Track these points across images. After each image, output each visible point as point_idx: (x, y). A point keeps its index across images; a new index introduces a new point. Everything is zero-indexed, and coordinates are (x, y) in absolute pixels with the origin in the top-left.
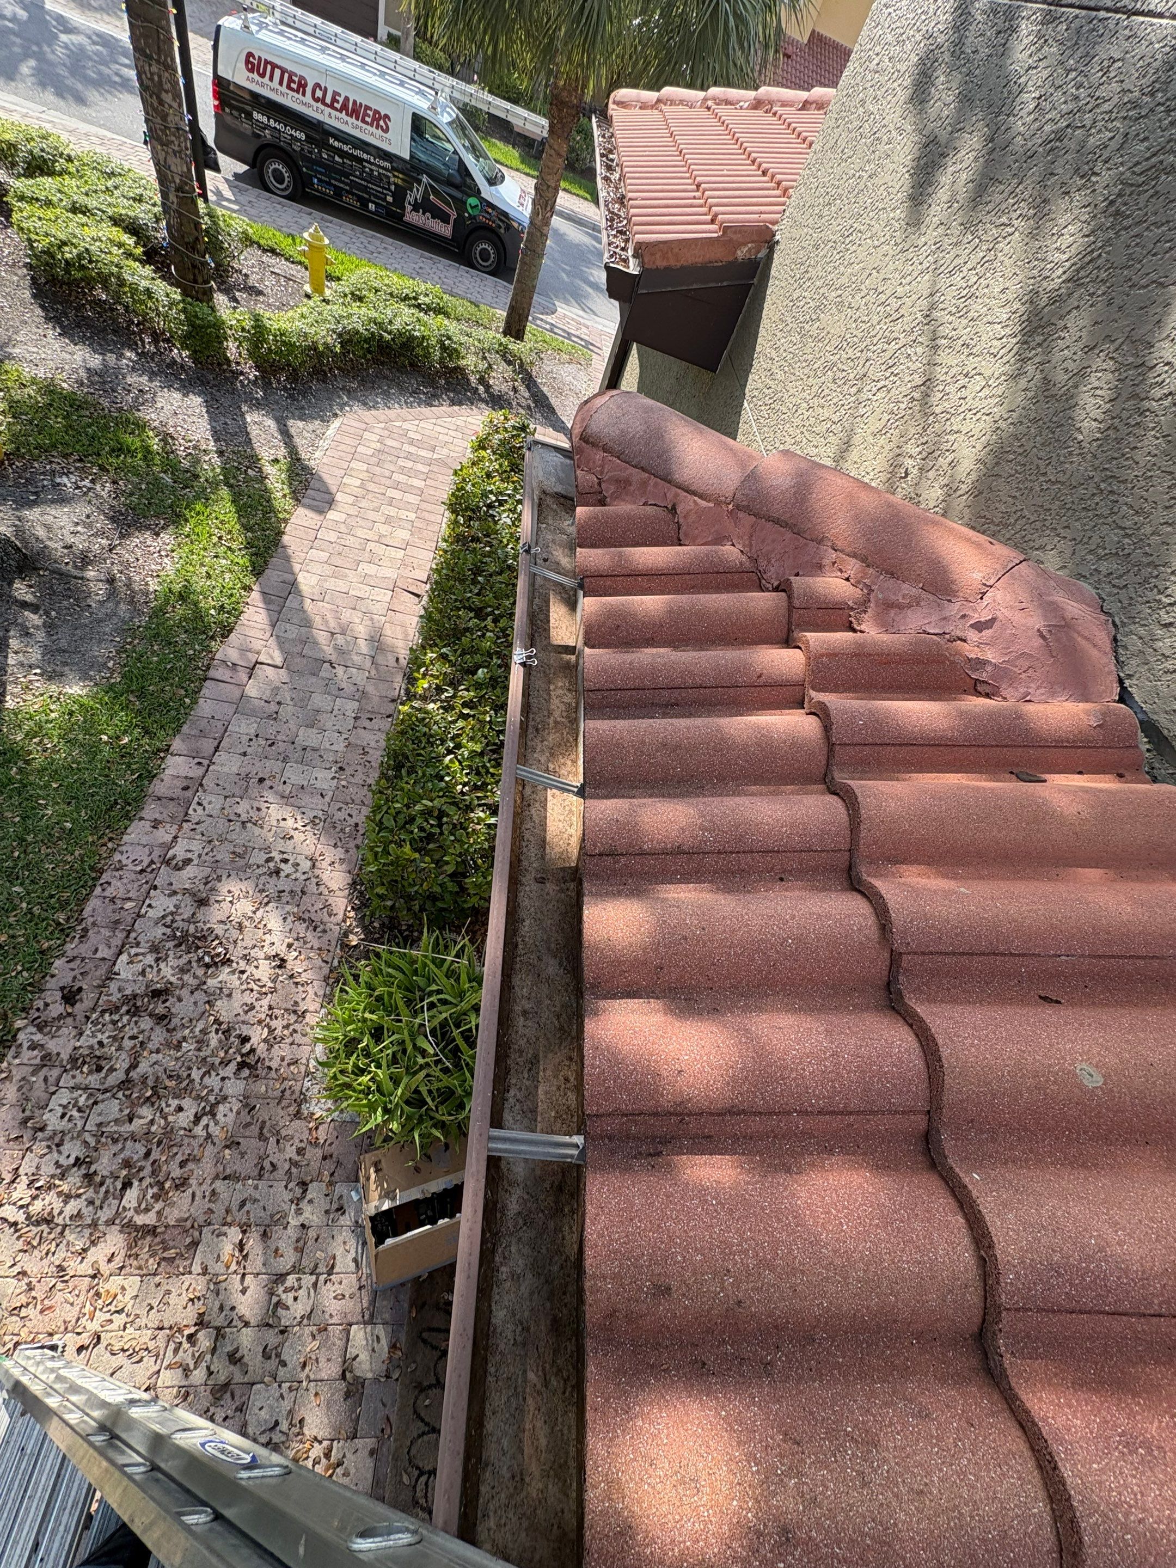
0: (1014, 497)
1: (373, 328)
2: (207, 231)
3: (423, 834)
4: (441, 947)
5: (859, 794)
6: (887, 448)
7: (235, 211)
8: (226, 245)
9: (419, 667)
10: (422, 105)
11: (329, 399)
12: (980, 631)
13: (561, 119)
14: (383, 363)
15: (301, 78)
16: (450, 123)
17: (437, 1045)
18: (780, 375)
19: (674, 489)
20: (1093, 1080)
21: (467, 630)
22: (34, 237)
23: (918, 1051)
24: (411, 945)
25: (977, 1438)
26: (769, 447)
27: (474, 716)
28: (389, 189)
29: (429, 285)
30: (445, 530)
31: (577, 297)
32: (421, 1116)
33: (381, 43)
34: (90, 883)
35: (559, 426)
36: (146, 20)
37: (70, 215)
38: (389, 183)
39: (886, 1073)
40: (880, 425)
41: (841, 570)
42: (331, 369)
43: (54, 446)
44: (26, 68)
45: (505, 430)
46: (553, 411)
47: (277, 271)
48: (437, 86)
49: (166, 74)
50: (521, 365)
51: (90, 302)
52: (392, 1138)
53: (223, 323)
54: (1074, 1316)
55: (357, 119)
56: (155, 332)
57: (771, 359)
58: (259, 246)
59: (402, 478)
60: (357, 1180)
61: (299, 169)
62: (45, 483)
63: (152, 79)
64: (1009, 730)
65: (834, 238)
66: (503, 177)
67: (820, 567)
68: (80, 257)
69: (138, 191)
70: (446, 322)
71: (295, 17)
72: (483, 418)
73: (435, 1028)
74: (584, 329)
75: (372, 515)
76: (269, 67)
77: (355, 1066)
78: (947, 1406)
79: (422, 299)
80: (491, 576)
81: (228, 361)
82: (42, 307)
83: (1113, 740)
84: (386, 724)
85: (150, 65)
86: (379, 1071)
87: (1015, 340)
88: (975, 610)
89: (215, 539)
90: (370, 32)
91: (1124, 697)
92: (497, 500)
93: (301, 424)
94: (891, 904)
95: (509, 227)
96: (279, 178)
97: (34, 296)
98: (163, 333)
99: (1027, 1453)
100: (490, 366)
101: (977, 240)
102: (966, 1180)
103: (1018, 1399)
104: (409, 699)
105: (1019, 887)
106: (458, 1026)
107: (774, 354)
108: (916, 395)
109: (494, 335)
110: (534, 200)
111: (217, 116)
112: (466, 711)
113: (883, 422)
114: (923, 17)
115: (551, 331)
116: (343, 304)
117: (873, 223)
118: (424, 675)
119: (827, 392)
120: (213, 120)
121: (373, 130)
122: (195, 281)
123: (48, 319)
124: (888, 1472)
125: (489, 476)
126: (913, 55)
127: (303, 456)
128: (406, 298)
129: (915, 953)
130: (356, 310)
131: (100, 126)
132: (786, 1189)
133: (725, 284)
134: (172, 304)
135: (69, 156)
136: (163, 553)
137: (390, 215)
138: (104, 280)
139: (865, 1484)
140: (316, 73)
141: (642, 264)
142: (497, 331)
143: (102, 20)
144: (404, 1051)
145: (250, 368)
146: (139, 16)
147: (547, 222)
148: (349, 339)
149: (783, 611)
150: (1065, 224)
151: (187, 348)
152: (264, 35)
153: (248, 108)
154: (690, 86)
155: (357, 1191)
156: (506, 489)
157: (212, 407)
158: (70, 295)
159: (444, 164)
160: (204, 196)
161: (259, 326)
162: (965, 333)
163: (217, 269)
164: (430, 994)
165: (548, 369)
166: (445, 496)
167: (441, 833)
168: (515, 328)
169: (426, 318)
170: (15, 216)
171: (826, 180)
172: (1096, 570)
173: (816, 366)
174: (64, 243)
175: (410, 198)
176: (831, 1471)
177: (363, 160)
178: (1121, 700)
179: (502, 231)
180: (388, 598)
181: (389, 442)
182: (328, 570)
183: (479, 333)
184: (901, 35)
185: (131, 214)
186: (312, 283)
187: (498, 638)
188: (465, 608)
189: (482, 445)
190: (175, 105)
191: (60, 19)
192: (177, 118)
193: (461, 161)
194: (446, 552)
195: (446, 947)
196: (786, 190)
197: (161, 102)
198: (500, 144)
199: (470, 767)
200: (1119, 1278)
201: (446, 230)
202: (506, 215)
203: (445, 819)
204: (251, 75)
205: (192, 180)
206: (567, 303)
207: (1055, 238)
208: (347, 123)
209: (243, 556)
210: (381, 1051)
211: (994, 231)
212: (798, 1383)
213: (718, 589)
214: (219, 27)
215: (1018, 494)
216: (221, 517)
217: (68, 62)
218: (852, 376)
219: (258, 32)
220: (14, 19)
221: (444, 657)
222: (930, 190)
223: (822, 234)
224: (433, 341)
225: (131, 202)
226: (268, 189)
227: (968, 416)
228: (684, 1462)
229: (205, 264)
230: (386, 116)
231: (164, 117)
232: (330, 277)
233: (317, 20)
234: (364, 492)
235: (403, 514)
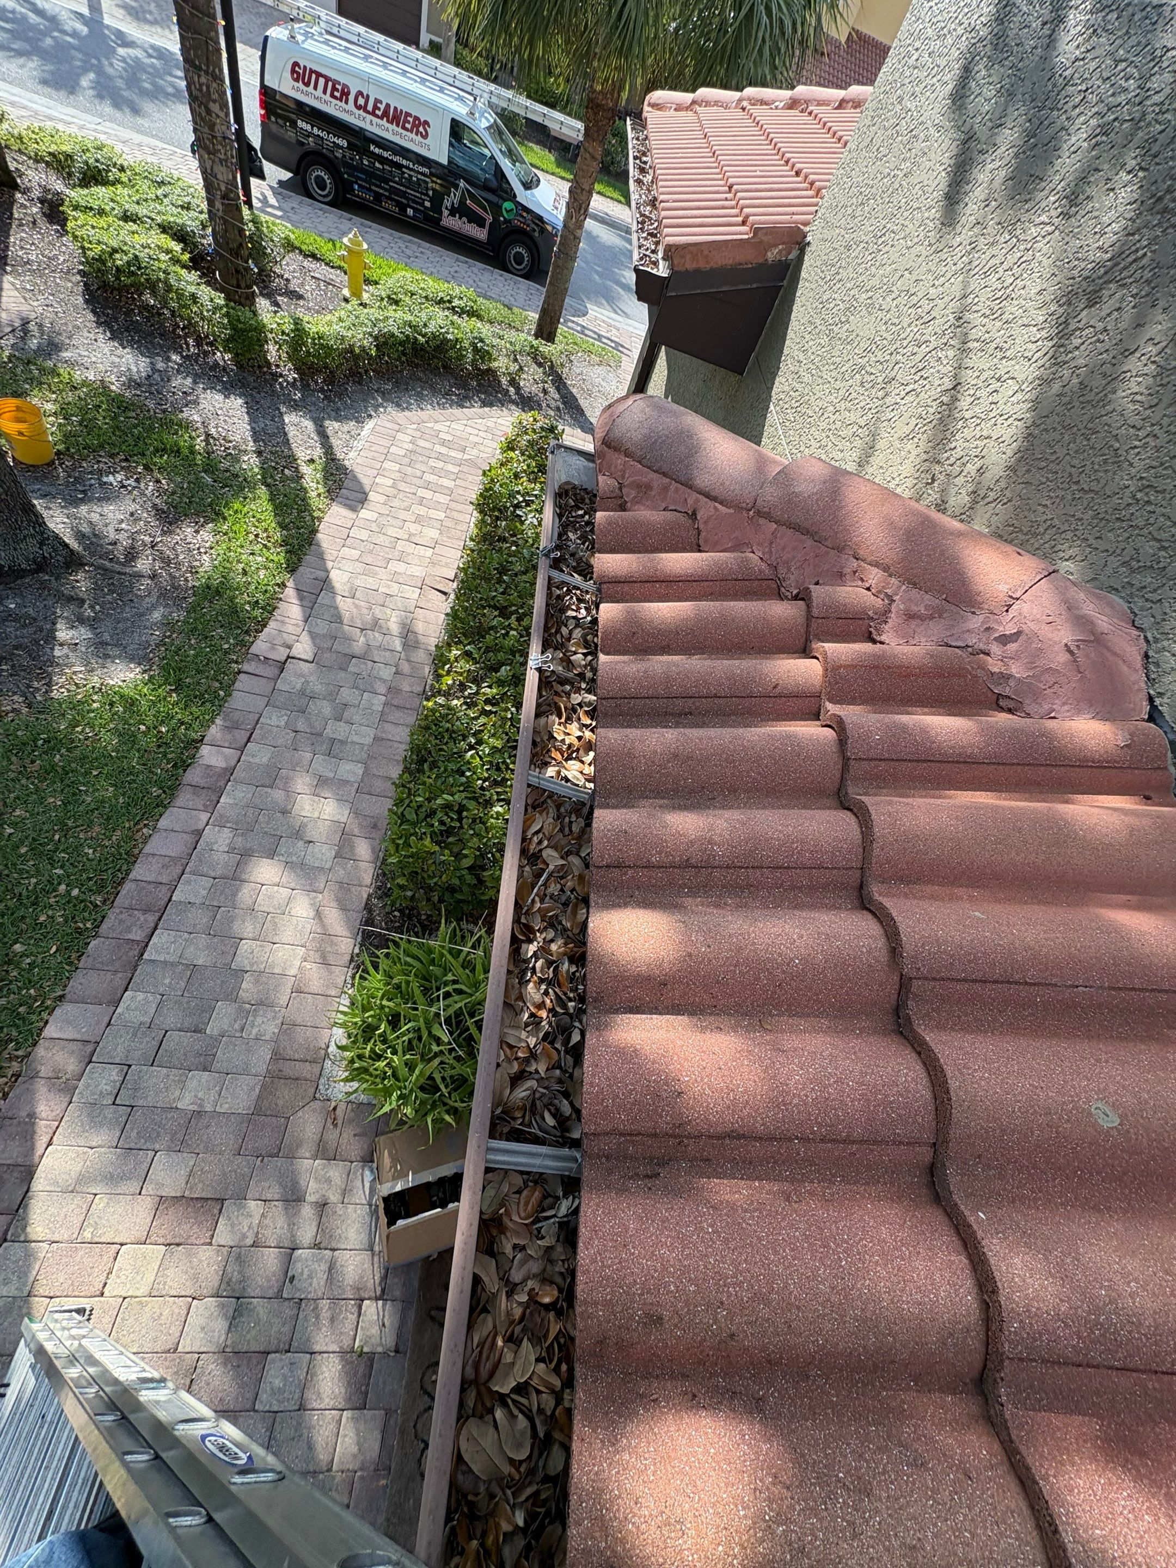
0: (1045, 506)
1: (408, 331)
2: (251, 237)
3: (443, 828)
4: (458, 938)
5: (873, 812)
6: (914, 453)
7: (278, 217)
8: (269, 251)
9: (445, 664)
10: (461, 110)
11: (364, 400)
12: (1005, 645)
13: (597, 122)
14: (417, 366)
15: (345, 86)
16: (488, 128)
17: (451, 1034)
18: (807, 378)
19: (695, 495)
20: (1109, 1121)
21: (492, 628)
22: (87, 245)
23: (925, 1081)
24: (430, 934)
25: (974, 1491)
26: (794, 451)
27: (495, 713)
28: (427, 195)
29: (463, 288)
30: (473, 530)
31: (610, 300)
32: (434, 1102)
33: (423, 51)
34: (125, 867)
35: (587, 428)
36: (195, 32)
37: (121, 223)
38: (427, 189)
39: (891, 1103)
40: (906, 430)
41: (862, 580)
42: (366, 371)
43: (102, 446)
44: (86, 81)
45: (534, 431)
46: (581, 412)
47: (317, 275)
48: (476, 92)
49: (214, 85)
50: (552, 367)
51: (139, 307)
52: (406, 1123)
53: (264, 326)
54: (1081, 1369)
55: (398, 125)
56: (199, 336)
57: (799, 362)
58: (301, 251)
59: (432, 478)
60: (372, 1161)
61: (340, 175)
62: (93, 482)
63: (201, 90)
64: (1031, 748)
65: (866, 239)
66: (539, 181)
67: (841, 575)
68: (129, 263)
69: (186, 199)
70: (479, 325)
71: (339, 26)
72: (512, 419)
73: (450, 1016)
74: (614, 331)
75: (403, 515)
76: (314, 76)
77: (373, 1051)
78: (944, 1455)
79: (456, 302)
80: (516, 575)
81: (268, 364)
82: (94, 312)
83: (1140, 761)
84: (411, 719)
85: (199, 76)
86: (395, 1058)
87: (1050, 344)
88: (1000, 623)
89: (251, 537)
90: (411, 39)
91: (1154, 716)
92: (525, 501)
93: (336, 425)
94: (902, 928)
95: (543, 230)
96: (321, 184)
97: (87, 302)
98: (207, 337)
99: (1026, 1511)
100: (521, 368)
101: (1015, 240)
102: (972, 1219)
103: (1020, 1453)
104: (433, 696)
105: (1038, 912)
106: (472, 1015)
107: (802, 357)
108: (945, 399)
109: (525, 337)
110: (568, 203)
111: (263, 124)
112: (488, 708)
113: (911, 426)
114: (966, 10)
115: (583, 333)
116: (380, 307)
117: (906, 223)
118: (449, 672)
119: (854, 395)
120: (260, 129)
121: (413, 136)
122: (238, 286)
123: (99, 324)
124: (880, 1523)
125: (516, 476)
126: (954, 49)
127: (340, 455)
128: (441, 301)
129: (926, 979)
130: (391, 313)
131: (153, 136)
132: (783, 1219)
133: (755, 286)
134: (216, 309)
135: (122, 166)
136: (202, 550)
137: (428, 219)
138: (152, 286)
139: (855, 1536)
140: (358, 81)
141: (672, 267)
142: (529, 333)
143: (156, 33)
144: (420, 1038)
145: (289, 370)
146: (189, 27)
147: (580, 225)
148: (384, 342)
149: (801, 620)
150: (1108, 222)
151: (230, 351)
152: (310, 45)
153: (293, 116)
154: (725, 87)
155: (372, 1171)
156: (533, 489)
157: (253, 410)
158: (120, 300)
159: (482, 169)
160: (249, 203)
161: (297, 330)
162: (999, 337)
163: (259, 274)
164: (446, 984)
165: (578, 371)
166: (474, 497)
167: (461, 827)
168: (546, 330)
169: (459, 321)
170: (70, 225)
171: (860, 179)
172: (1128, 583)
173: (844, 369)
174: (115, 251)
175: (447, 203)
176: (821, 1520)
177: (403, 166)
178: (1151, 719)
179: (536, 234)
180: (416, 596)
181: (422, 443)
182: (359, 567)
183: (511, 335)
184: (942, 29)
185: (179, 221)
186: (350, 287)
187: (522, 636)
188: (490, 606)
189: (510, 446)
190: (222, 115)
191: (120, 34)
192: (224, 128)
193: (498, 168)
194: (473, 551)
195: (463, 937)
196: (819, 190)
197: (209, 112)
198: (536, 148)
199: (491, 763)
200: (1130, 1332)
201: (481, 234)
202: (540, 218)
203: (465, 814)
204: (296, 84)
205: (237, 188)
206: (599, 305)
207: (1097, 237)
208: (387, 130)
209: (278, 553)
210: (398, 1037)
211: (1033, 230)
212: (790, 1422)
213: (736, 596)
214: (266, 38)
215: (1048, 503)
216: (258, 516)
217: (124, 74)
218: (880, 380)
219: (303, 42)
220: (74, 34)
221: (468, 654)
222: (968, 188)
223: (854, 235)
224: (466, 344)
225: (179, 210)
226: (310, 196)
227: (999, 422)
228: (670, 1502)
229: (248, 269)
230: (426, 123)
231: (212, 126)
232: (368, 281)
233: (361, 29)
234: (396, 492)
235: (433, 513)
